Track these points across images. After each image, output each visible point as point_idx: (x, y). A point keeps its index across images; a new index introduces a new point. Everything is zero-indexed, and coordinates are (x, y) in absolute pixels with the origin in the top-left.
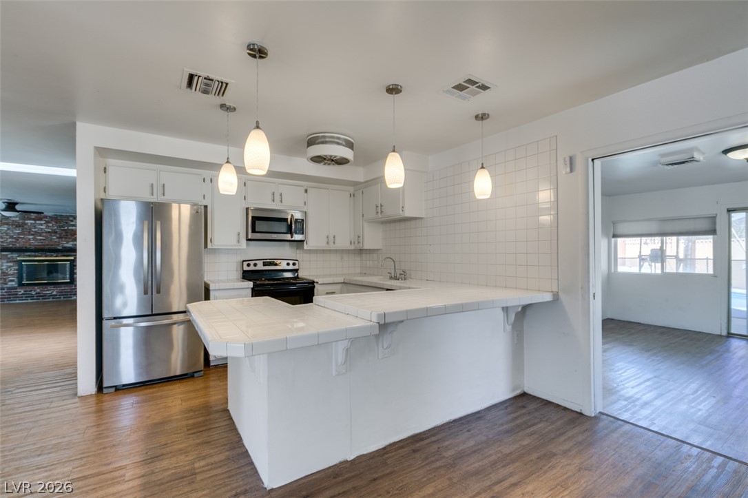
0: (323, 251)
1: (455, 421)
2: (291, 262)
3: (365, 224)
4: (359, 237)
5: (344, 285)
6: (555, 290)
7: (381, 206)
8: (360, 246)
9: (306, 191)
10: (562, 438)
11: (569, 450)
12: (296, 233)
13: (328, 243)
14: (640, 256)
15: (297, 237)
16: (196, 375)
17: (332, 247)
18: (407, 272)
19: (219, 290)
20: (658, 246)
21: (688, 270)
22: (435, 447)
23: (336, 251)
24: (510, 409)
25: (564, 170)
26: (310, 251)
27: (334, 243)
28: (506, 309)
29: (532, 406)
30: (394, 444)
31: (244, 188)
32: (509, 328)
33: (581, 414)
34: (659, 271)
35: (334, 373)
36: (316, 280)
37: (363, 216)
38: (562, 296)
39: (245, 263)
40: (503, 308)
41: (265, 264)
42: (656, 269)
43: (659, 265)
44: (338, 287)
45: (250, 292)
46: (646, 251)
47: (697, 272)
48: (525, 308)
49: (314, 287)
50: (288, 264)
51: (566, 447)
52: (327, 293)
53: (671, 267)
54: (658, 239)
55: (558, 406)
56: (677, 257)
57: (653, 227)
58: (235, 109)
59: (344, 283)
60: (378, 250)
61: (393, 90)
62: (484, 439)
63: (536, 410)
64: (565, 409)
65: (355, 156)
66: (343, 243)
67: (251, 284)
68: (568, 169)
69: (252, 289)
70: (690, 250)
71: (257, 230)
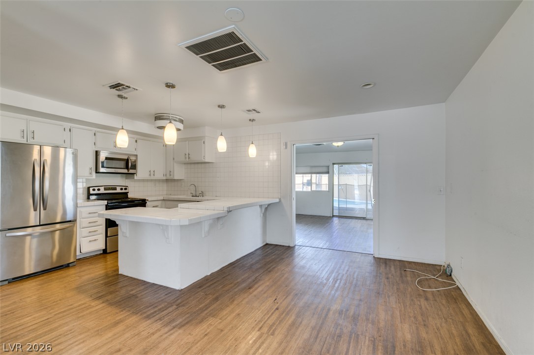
0: (147, 181)
1: (246, 255)
2: (124, 188)
3: (175, 164)
4: (170, 172)
5: (163, 201)
6: (279, 197)
7: (189, 154)
8: (171, 177)
9: (136, 141)
10: (285, 254)
11: (288, 256)
12: (131, 169)
13: (150, 175)
14: (303, 183)
15: (131, 171)
16: (71, 265)
17: (152, 177)
18: (204, 192)
19: (84, 206)
20: (309, 178)
21: (319, 190)
22: (241, 265)
23: (156, 181)
24: (264, 249)
25: (283, 147)
26: (139, 180)
27: (154, 175)
28: (261, 206)
29: (271, 247)
30: (223, 267)
31: (94, 137)
32: (262, 215)
33: (289, 247)
34: (310, 190)
35: (203, 236)
36: (147, 199)
37: (174, 159)
38: (282, 200)
39: (91, 189)
40: (260, 206)
41: (105, 189)
42: (308, 189)
43: (310, 187)
44: (160, 202)
45: (104, 207)
46: (305, 181)
47: (322, 190)
48: (269, 205)
49: (146, 203)
50: (122, 189)
51: (287, 256)
52: (154, 207)
53: (314, 188)
54: (310, 175)
55: (281, 245)
56: (316, 183)
57: (308, 170)
58: (127, 98)
59: (164, 200)
60: (181, 180)
61: (221, 107)
62: (258, 259)
63: (273, 248)
64: (283, 246)
65: (184, 128)
66: (159, 175)
67: (105, 202)
68: (285, 147)
69: (106, 205)
70: (320, 180)
71: (105, 166)
